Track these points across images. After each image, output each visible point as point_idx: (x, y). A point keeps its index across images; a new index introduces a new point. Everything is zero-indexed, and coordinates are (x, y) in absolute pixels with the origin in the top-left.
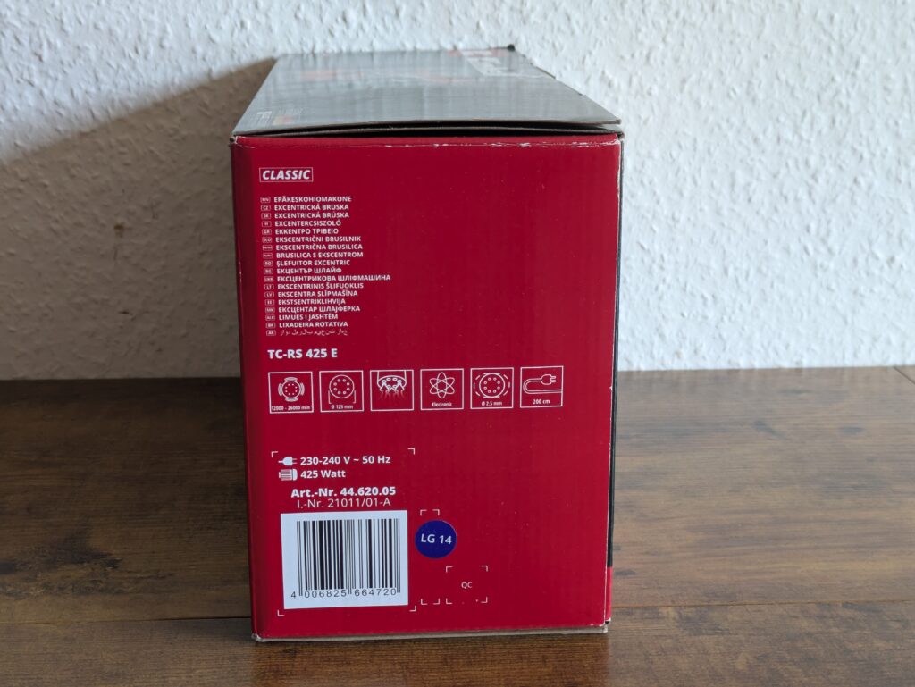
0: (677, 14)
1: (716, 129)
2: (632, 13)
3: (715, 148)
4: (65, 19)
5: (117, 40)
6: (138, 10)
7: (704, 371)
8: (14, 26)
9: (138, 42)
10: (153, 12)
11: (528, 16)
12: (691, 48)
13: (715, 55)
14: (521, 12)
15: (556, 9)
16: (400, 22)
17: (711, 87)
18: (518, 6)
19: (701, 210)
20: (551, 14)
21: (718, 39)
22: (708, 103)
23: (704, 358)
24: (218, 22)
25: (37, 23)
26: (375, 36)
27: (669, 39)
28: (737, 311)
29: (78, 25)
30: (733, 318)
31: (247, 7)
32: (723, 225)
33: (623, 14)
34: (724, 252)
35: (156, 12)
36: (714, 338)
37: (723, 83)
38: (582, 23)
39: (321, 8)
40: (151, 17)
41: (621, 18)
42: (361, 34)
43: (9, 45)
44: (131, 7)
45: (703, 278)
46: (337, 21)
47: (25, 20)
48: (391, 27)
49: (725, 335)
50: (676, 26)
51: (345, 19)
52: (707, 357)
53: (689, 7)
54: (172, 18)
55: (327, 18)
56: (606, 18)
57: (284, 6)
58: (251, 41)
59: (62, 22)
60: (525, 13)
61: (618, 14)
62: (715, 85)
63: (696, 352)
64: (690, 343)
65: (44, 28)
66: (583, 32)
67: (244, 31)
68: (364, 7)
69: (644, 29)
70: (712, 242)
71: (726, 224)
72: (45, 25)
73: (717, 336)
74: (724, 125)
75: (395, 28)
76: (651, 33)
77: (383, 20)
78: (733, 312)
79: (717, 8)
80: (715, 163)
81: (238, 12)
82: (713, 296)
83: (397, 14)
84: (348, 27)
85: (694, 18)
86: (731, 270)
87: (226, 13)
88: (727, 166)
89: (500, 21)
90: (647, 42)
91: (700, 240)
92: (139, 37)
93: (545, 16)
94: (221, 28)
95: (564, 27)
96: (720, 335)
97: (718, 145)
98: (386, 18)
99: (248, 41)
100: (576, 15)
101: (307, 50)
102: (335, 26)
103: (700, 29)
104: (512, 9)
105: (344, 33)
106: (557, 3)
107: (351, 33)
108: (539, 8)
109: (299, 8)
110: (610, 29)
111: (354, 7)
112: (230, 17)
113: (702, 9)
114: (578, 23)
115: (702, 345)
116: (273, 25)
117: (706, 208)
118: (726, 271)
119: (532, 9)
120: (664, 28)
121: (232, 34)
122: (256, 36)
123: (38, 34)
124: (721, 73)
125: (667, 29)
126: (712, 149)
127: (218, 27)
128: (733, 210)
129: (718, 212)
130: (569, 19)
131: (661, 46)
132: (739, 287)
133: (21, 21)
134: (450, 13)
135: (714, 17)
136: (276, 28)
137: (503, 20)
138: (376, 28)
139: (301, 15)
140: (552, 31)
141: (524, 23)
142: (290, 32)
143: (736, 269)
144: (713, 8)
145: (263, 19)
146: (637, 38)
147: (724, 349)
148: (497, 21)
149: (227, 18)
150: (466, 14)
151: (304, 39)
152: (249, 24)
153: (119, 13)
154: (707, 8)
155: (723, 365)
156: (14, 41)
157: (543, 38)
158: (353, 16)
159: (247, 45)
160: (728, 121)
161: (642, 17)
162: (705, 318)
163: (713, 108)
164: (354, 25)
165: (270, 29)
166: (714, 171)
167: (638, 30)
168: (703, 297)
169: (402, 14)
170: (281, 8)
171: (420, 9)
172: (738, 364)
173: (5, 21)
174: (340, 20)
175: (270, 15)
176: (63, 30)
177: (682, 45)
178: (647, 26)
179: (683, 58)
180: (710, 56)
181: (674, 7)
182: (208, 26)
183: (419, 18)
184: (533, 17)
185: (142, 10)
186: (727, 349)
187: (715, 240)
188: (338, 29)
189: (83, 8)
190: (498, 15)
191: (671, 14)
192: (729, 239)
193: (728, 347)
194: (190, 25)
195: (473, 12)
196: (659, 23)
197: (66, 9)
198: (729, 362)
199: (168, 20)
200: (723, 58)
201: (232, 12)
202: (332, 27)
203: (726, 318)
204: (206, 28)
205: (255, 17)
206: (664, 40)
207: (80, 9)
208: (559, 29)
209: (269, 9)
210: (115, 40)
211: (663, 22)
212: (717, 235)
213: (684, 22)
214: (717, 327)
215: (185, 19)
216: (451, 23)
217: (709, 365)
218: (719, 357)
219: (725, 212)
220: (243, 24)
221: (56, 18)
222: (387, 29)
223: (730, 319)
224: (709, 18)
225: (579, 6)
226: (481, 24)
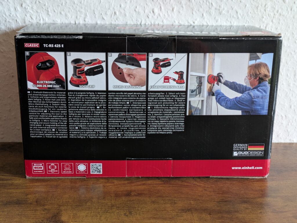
0: (278, 12)
1: (290, 54)
2: (261, 11)
3: (289, 61)
4: (49, 10)
5: (68, 18)
6: (76, 7)
7: (281, 143)
8: (30, 12)
9: (76, 19)
10: (82, 8)
11: (222, 12)
12: (282, 24)
13: (291, 27)
14: (219, 10)
15: (232, 9)
16: (174, 13)
17: (289, 39)
18: (218, 8)
19: (283, 84)
20: (230, 11)
21: (293, 21)
22: (287, 45)
23: (281, 138)
24: (106, 12)
25: (39, 11)
26: (164, 18)
27: (274, 21)
28: (294, 121)
29: (54, 12)
30: (292, 124)
31: (117, 6)
32: (291, 90)
33: (257, 11)
34: (290, 100)
35: (83, 8)
36: (285, 131)
37: (293, 37)
38: (241, 15)
39: (144, 7)
40: (81, 10)
41: (257, 13)
42: (159, 17)
43: (28, 19)
44: (74, 6)
45: (282, 109)
46: (150, 12)
47: (34, 10)
48: (171, 15)
49: (289, 130)
50: (277, 15)
51: (153, 12)
52: (282, 138)
53: (282, 9)
54: (89, 10)
55: (146, 11)
56: (251, 13)
57: (131, 7)
58: (118, 20)
59: (48, 11)
60: (220, 10)
61: (255, 11)
62: (290, 38)
63: (278, 136)
64: (276, 133)
65: (42, 13)
66: (242, 18)
67: (115, 15)
68: (161, 7)
69: (265, 17)
70: (286, 96)
71: (291, 89)
72: (42, 12)
73: (286, 131)
74: (293, 53)
75: (172, 15)
76: (267, 18)
77: (168, 12)
78: (293, 122)
79: (293, 9)
80: (289, 67)
81: (114, 8)
82: (285, 116)
83: (173, 10)
84: (154, 15)
85: (284, 13)
86: (292, 106)
87: (109, 9)
88: (293, 68)
89: (211, 13)
90: (266, 22)
91: (282, 95)
92: (77, 17)
93: (228, 12)
94: (107, 14)
95: (235, 16)
96: (287, 130)
97: (290, 60)
98: (169, 12)
99: (117, 19)
100: (239, 11)
101: (139, 23)
102: (150, 14)
103: (286, 17)
104: (216, 9)
105: (153, 17)
106: (233, 7)
107: (155, 17)
108: (226, 9)
109: (136, 7)
110: (252, 17)
111: (157, 8)
112: (111, 10)
113: (287, 10)
114: (240, 14)
115: (280, 134)
116: (126, 13)
117: (285, 83)
118: (291, 107)
119: (223, 9)
120: (272, 17)
121: (111, 17)
122: (120, 17)
123: (39, 15)
124: (293, 34)
125: (273, 17)
126: (288, 61)
127: (106, 14)
128: (294, 84)
129: (289, 85)
130: (237, 13)
131: (271, 23)
132: (295, 112)
133: (33, 11)
134: (193, 10)
135: (291, 13)
136: (127, 15)
137: (212, 13)
138: (165, 15)
139: (137, 10)
140: (231, 17)
141: (220, 14)
142: (133, 16)
143: (294, 106)
144: (291, 10)
145: (123, 12)
146: (262, 20)
147: (288, 135)
148: (210, 13)
149: (110, 10)
150: (198, 10)
151: (138, 19)
152: (117, 13)
153: (70, 8)
154: (289, 9)
155: (288, 141)
156: (30, 18)
157: (227, 20)
158: (156, 11)
159: (116, 21)
160: (294, 52)
161: (264, 13)
162: (282, 124)
163: (289, 47)
164: (157, 14)
165: (125, 15)
166: (288, 70)
167: (263, 17)
168: (282, 116)
169: (175, 10)
170: (130, 7)
171: (181, 8)
172: (293, 141)
173: (27, 10)
174: (151, 12)
175: (126, 10)
176: (48, 14)
177: (279, 23)
178: (266, 16)
179: (279, 28)
180: (289, 27)
181: (277, 9)
182: (102, 14)
183: (181, 12)
184: (224, 12)
185: (78, 7)
186: (290, 135)
187: (287, 96)
188: (151, 15)
189: (56, 6)
190: (211, 11)
191: (275, 12)
192: (293, 95)
193: (290, 134)
194: (96, 13)
195: (201, 10)
196: (271, 15)
197: (50, 7)
198: (290, 140)
199: (87, 11)
200: (294, 28)
201: (111, 8)
202: (148, 15)
203: (290, 124)
204: (101, 14)
205: (120, 10)
206: (272, 21)
207: (55, 6)
208: (233, 16)
209: (125, 8)
210: (67, 18)
211: (272, 14)
212: (288, 93)
213: (280, 14)
214: (286, 127)
215: (94, 11)
216: (193, 14)
217: (282, 141)
218: (286, 138)
219: (291, 85)
220: (115, 13)
221: (46, 10)
222: (169, 16)
223: (291, 124)
224: (290, 13)
225: (241, 8)
226: (204, 14)
